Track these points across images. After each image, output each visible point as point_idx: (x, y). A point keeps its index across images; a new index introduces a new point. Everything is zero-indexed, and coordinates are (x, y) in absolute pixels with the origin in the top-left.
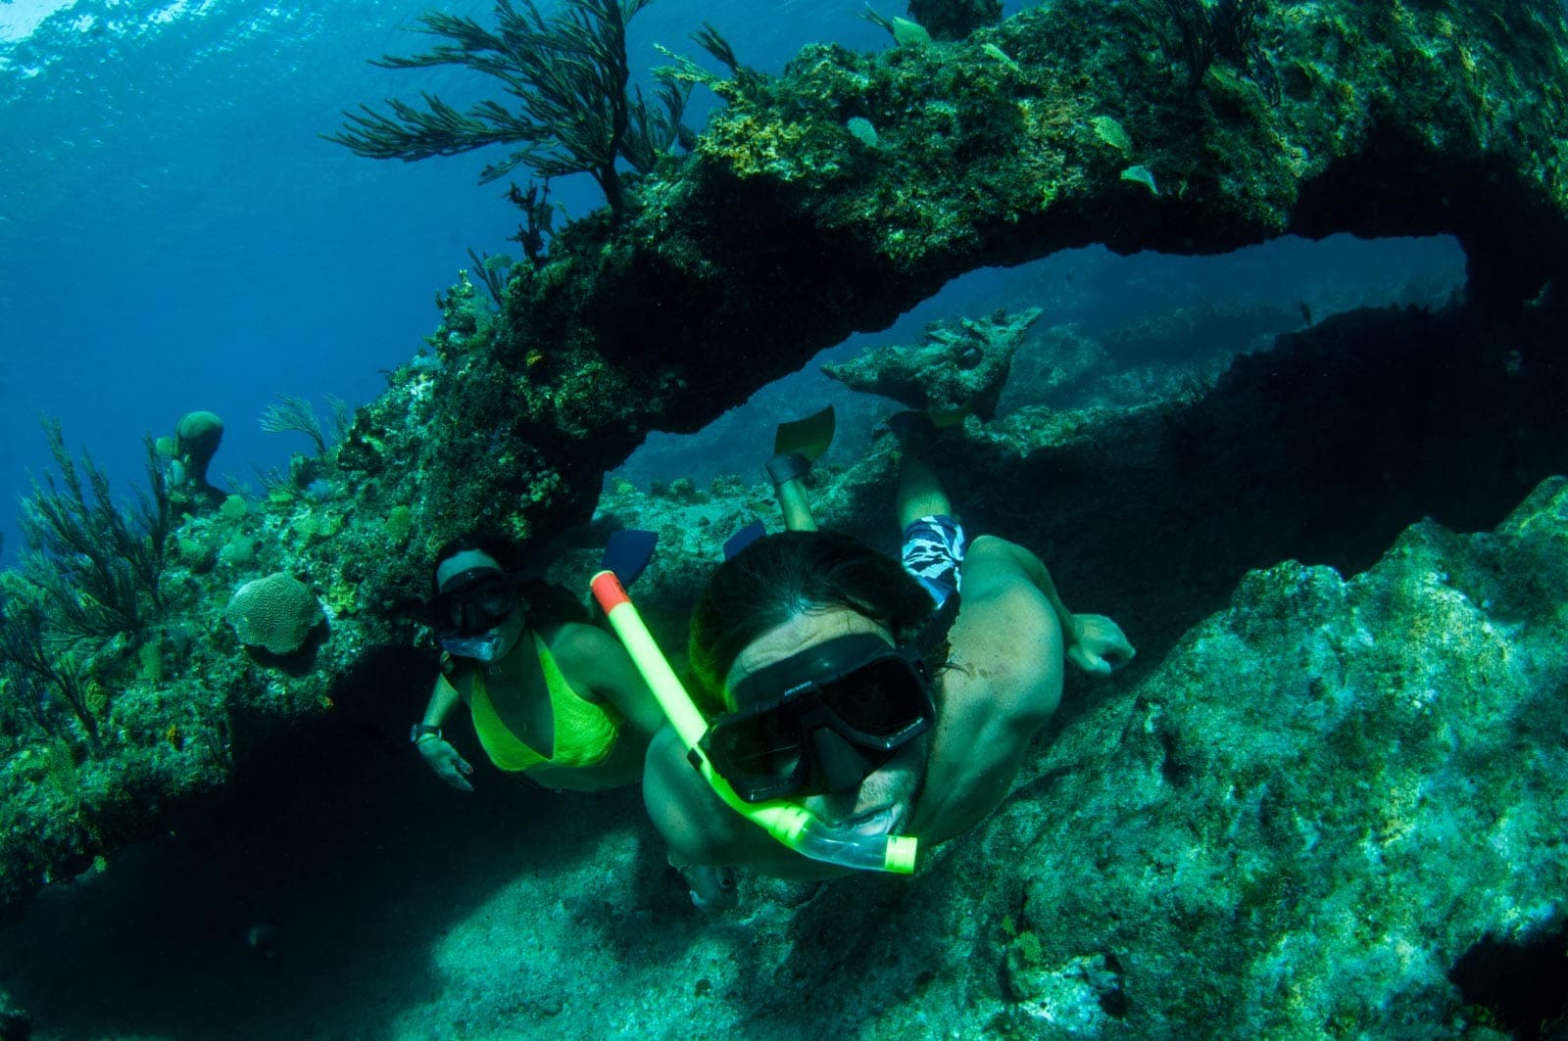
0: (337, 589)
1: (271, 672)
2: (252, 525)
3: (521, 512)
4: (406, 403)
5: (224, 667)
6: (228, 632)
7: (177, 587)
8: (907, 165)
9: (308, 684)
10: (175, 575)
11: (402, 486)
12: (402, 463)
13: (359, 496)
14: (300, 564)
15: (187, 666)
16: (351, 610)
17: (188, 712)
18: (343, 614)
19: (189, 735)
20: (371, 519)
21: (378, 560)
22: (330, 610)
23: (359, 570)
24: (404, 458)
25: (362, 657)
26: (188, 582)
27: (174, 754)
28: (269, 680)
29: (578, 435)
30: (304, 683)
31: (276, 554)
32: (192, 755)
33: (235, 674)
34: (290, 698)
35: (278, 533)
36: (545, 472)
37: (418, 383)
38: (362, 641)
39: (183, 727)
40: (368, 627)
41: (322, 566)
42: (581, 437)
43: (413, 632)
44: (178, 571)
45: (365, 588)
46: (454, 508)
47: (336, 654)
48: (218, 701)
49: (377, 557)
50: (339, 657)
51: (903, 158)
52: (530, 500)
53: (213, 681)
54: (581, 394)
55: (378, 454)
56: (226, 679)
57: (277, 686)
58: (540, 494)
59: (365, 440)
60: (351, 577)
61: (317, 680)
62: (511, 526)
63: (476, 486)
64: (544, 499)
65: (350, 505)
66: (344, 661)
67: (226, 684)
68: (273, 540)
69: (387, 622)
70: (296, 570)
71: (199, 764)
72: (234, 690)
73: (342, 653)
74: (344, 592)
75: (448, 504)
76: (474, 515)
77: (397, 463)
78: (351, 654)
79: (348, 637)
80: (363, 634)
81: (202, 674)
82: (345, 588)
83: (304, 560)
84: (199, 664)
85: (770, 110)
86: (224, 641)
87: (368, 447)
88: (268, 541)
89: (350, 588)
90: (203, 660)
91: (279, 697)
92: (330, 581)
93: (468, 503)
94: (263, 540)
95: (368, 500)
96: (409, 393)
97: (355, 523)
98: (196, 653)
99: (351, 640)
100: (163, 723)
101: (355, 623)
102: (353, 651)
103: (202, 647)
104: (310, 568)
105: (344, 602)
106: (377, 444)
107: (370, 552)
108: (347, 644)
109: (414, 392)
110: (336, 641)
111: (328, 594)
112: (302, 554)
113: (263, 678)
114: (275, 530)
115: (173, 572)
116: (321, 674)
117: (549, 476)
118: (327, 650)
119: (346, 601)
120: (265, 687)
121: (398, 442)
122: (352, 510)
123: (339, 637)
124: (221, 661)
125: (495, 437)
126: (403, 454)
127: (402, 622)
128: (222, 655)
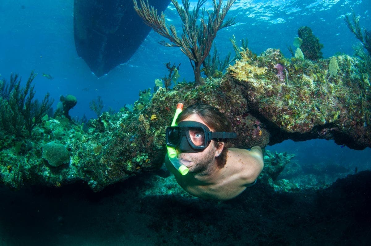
0: (76, 157)
1: (47, 168)
2: (67, 129)
3: (132, 162)
4: (120, 117)
5: (35, 160)
6: (41, 152)
7: (38, 133)
8: (294, 94)
9: (56, 177)
10: (40, 130)
11: (105, 139)
12: (109, 133)
13: (94, 136)
14: (71, 145)
15: (26, 154)
16: (76, 165)
17: (17, 165)
18: (74, 165)
19: (13, 170)
20: (94, 143)
21: (88, 156)
22: (72, 161)
23: (83, 155)
24: (111, 132)
25: (74, 178)
26: (42, 134)
27: (7, 172)
28: (46, 170)
29: (158, 147)
30: (55, 177)
31: (67, 139)
32: (11, 176)
33: (37, 163)
34: (49, 178)
35: (70, 134)
36: (144, 154)
37: (125, 113)
38: (75, 174)
39: (13, 168)
40: (79, 171)
41: (75, 149)
42: (159, 148)
43: (90, 180)
44: (42, 129)
45: (82, 161)
46: (113, 152)
47: (67, 174)
48: (28, 167)
49: (88, 154)
50: (68, 175)
51: (294, 91)
52: (136, 160)
53: (30, 161)
54: (164, 135)
55: (104, 127)
56: (34, 163)
57: (47, 173)
58: (139, 160)
59: (102, 121)
60: (80, 156)
61: (59, 178)
62: (127, 165)
63: (122, 148)
64: (140, 162)
65: (91, 137)
66: (69, 177)
67: (33, 164)
68: (68, 136)
69: (84, 173)
70: (69, 146)
71: (12, 179)
72: (34, 167)
73: (69, 174)
74: (77, 159)
75: (112, 150)
76: (117, 157)
77: (108, 132)
78: (71, 176)
79: (73, 171)
80: (77, 173)
81: (29, 158)
82: (77, 158)
83: (72, 145)
84: (29, 155)
85: (255, 62)
86: (39, 154)
87: (102, 124)
88: (67, 135)
89: (79, 159)
90: (31, 154)
91: (46, 176)
92: (76, 154)
93: (117, 152)
94: (66, 134)
95: (96, 138)
96: (121, 115)
97: (90, 142)
98: (30, 152)
99: (73, 172)
100: (9, 163)
101: (76, 169)
102: (72, 176)
103: (32, 151)
104: (72, 148)
105: (75, 162)
106: (105, 124)
107: (87, 152)
108: (72, 173)
109: (123, 115)
110: (69, 171)
111: (74, 157)
112: (72, 143)
113: (44, 168)
114: (70, 133)
115: (41, 129)
116: (61, 177)
117: (145, 156)
118: (65, 171)
119: (76, 162)
120: (44, 171)
121: (111, 126)
122: (91, 139)
123: (71, 170)
124: (35, 158)
125: (133, 137)
126: (111, 130)
127: (87, 176)
128: (37, 156)
